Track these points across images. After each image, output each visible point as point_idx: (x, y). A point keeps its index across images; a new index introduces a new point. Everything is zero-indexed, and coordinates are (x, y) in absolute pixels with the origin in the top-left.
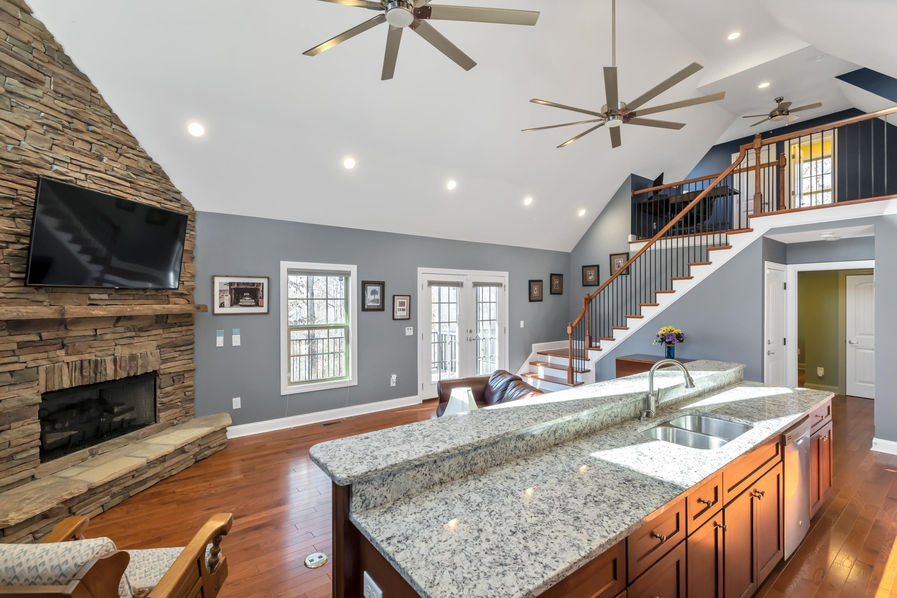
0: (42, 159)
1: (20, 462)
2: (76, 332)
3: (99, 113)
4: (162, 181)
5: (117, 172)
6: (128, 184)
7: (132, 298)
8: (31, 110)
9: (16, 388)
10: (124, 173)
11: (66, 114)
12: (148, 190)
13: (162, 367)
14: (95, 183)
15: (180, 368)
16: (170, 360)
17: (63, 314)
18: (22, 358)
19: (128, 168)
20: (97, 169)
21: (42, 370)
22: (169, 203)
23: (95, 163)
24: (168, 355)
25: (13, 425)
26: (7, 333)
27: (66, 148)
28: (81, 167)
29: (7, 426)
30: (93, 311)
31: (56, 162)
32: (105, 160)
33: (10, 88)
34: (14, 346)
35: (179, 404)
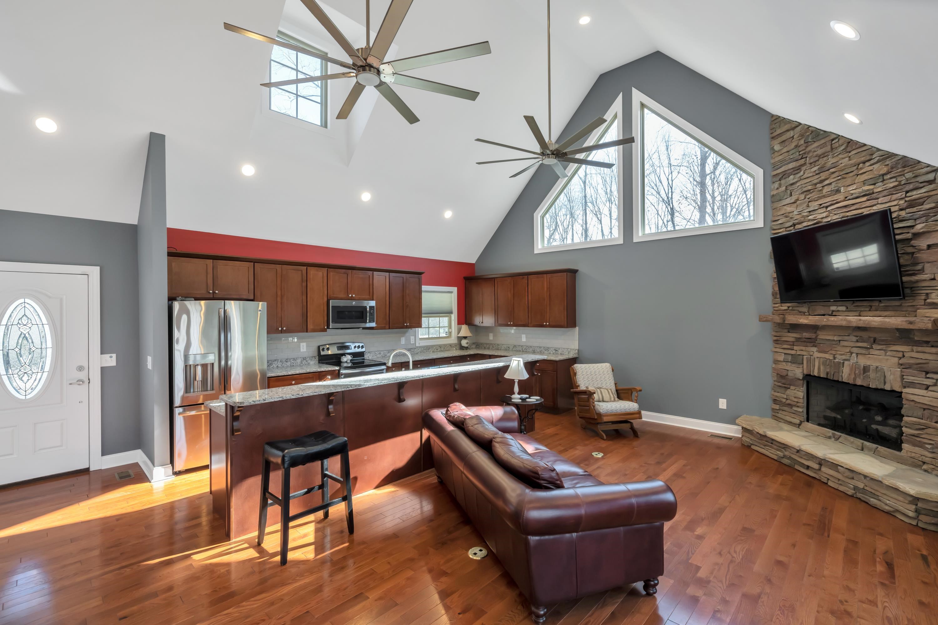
0: (803, 216)
1: (794, 412)
2: (822, 335)
3: (836, 155)
4: (906, 172)
5: (855, 193)
6: (864, 199)
7: (868, 309)
8: (799, 187)
9: (793, 365)
10: (860, 190)
11: (817, 174)
12: (885, 193)
13: (904, 390)
14: (835, 214)
16: (918, 385)
18: (795, 348)
19: (864, 183)
20: (836, 201)
21: (805, 357)
22: (914, 193)
23: (836, 197)
24: (911, 379)
25: (792, 387)
26: (786, 331)
27: (816, 199)
28: (827, 207)
29: (789, 386)
31: (811, 213)
32: (842, 189)
33: (790, 182)
34: (793, 340)
35: (929, 446)
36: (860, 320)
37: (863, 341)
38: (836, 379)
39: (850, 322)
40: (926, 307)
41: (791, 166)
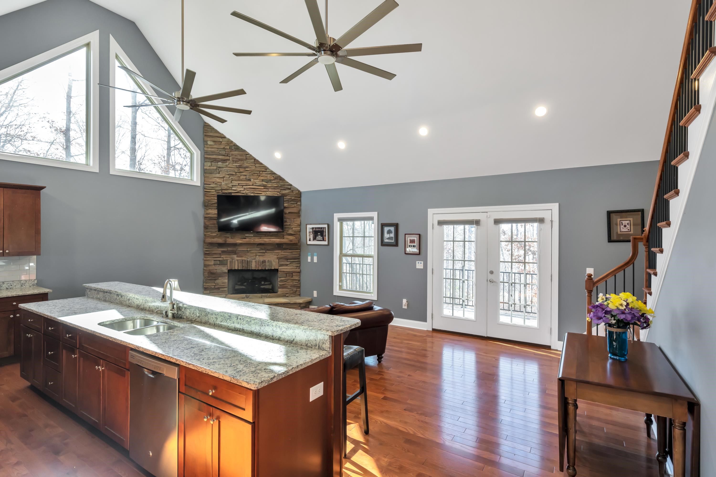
0: (228, 187)
1: (221, 291)
2: (240, 249)
3: (249, 162)
4: (280, 182)
5: (258, 184)
6: (263, 187)
7: (264, 236)
8: (225, 171)
9: (220, 266)
10: (261, 183)
11: (237, 168)
12: (272, 188)
13: (280, 268)
14: (248, 190)
15: (289, 270)
16: (285, 265)
17: (226, 242)
18: (222, 256)
19: (263, 180)
20: (248, 185)
21: (229, 261)
22: (284, 191)
23: (248, 182)
24: (282, 263)
25: (219, 278)
26: (217, 247)
27: (237, 180)
28: (243, 186)
29: (217, 278)
30: (237, 241)
31: (233, 187)
32: (252, 180)
33: (219, 166)
34: (220, 252)
35: (289, 287)
36: (270, 240)
37: (263, 250)
38: (248, 269)
39: (266, 241)
40: (287, 235)
41: (220, 157)
